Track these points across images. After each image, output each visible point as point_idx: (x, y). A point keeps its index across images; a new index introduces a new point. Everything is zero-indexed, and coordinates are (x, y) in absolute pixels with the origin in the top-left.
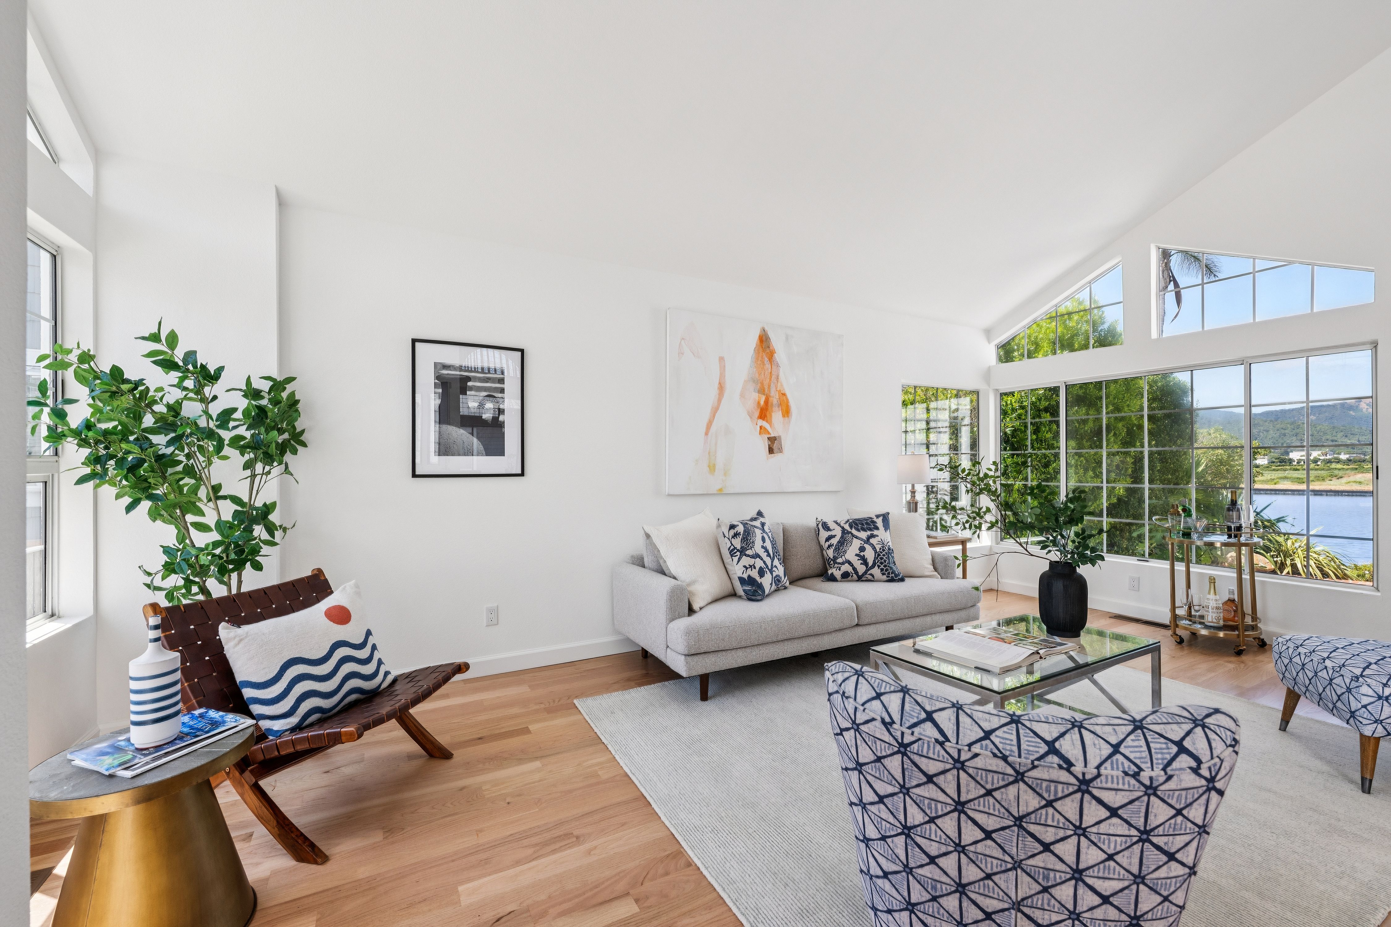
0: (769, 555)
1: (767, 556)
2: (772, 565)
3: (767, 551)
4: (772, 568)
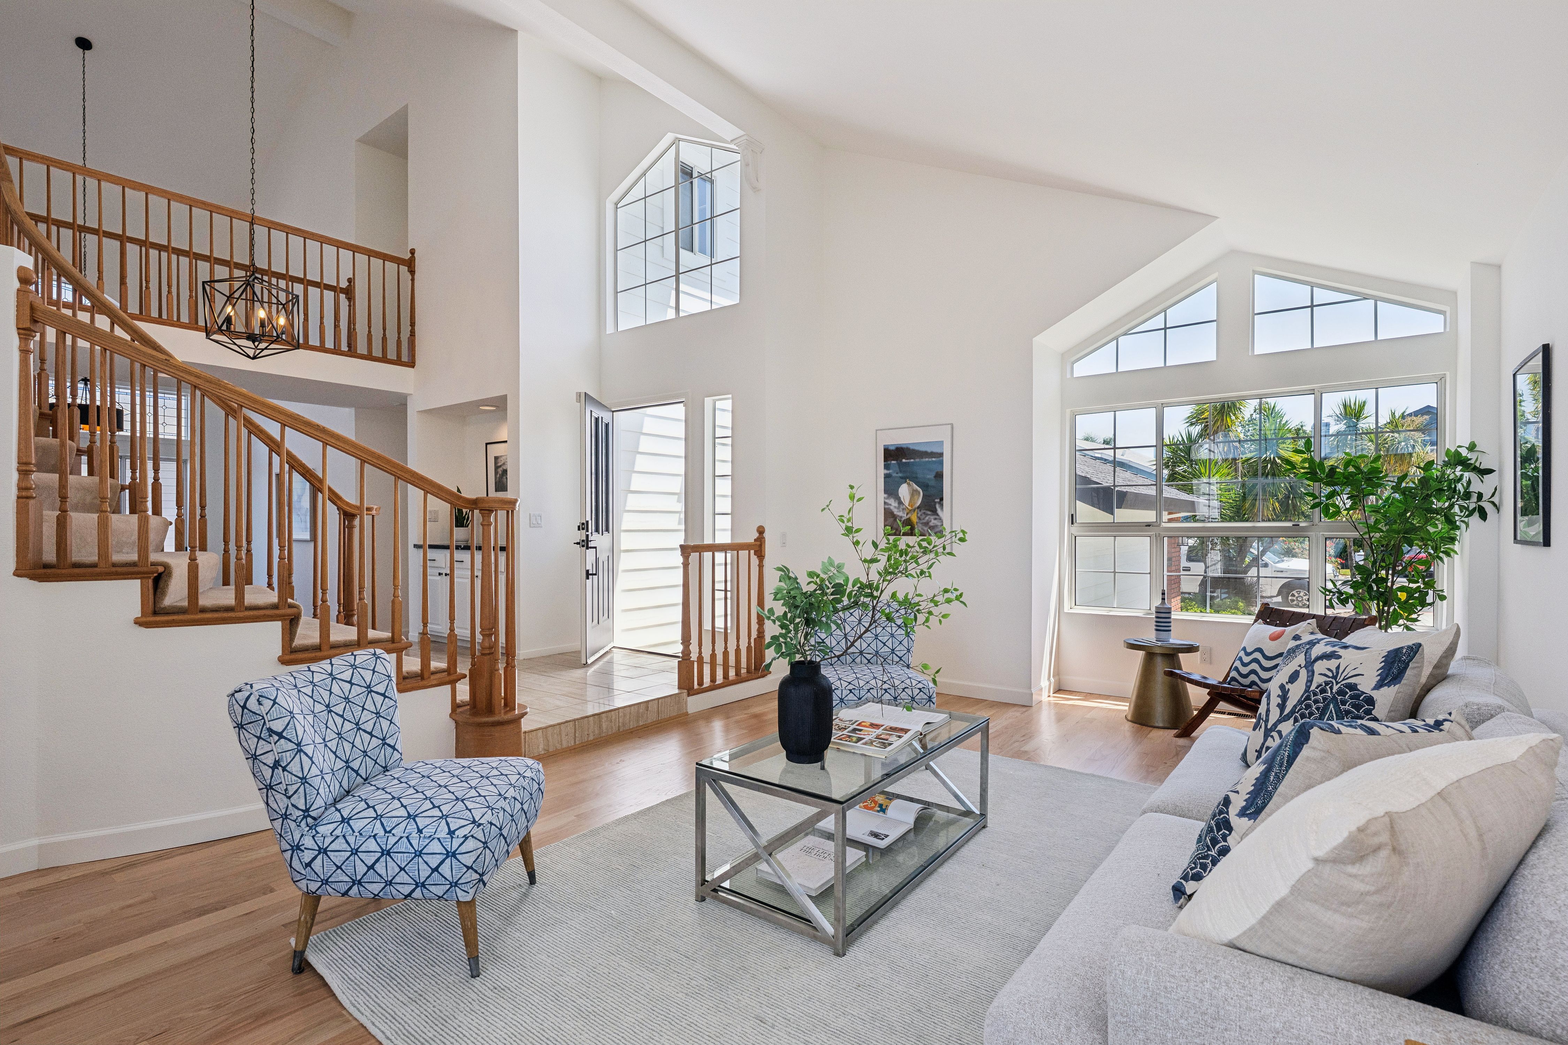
0: (1282, 707)
1: (1278, 705)
2: (1275, 725)
3: (1284, 697)
4: (1272, 730)
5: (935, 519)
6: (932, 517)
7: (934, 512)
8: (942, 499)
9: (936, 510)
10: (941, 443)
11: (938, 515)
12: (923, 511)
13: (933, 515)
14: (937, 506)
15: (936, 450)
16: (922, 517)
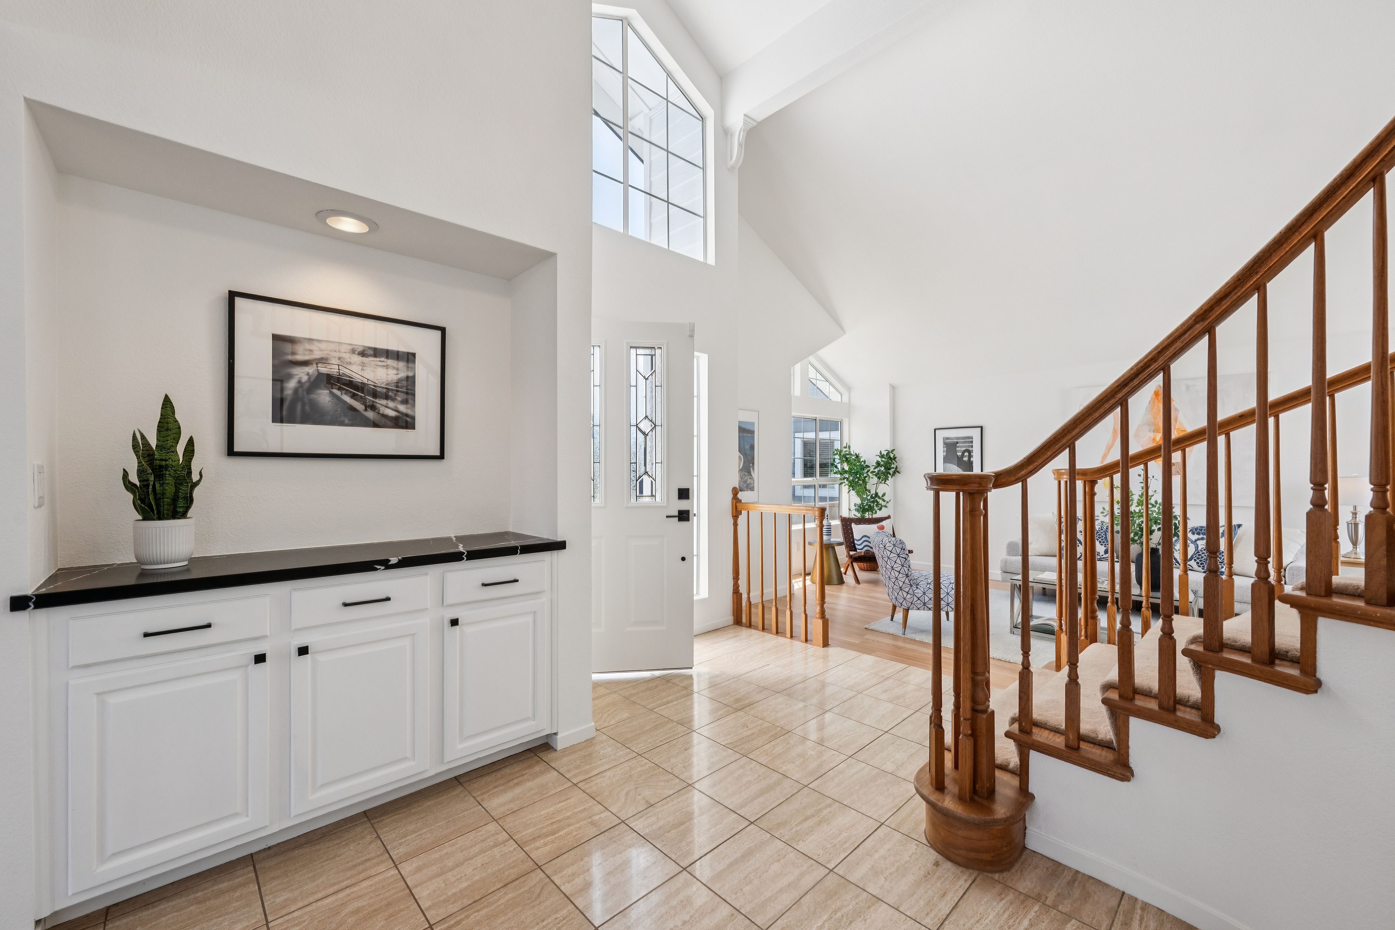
5: (750, 478)
6: (749, 477)
7: (749, 473)
8: (753, 464)
9: (751, 472)
10: (753, 424)
11: (752, 476)
12: (744, 473)
13: (749, 475)
14: (751, 469)
15: (751, 428)
16: (743, 477)
